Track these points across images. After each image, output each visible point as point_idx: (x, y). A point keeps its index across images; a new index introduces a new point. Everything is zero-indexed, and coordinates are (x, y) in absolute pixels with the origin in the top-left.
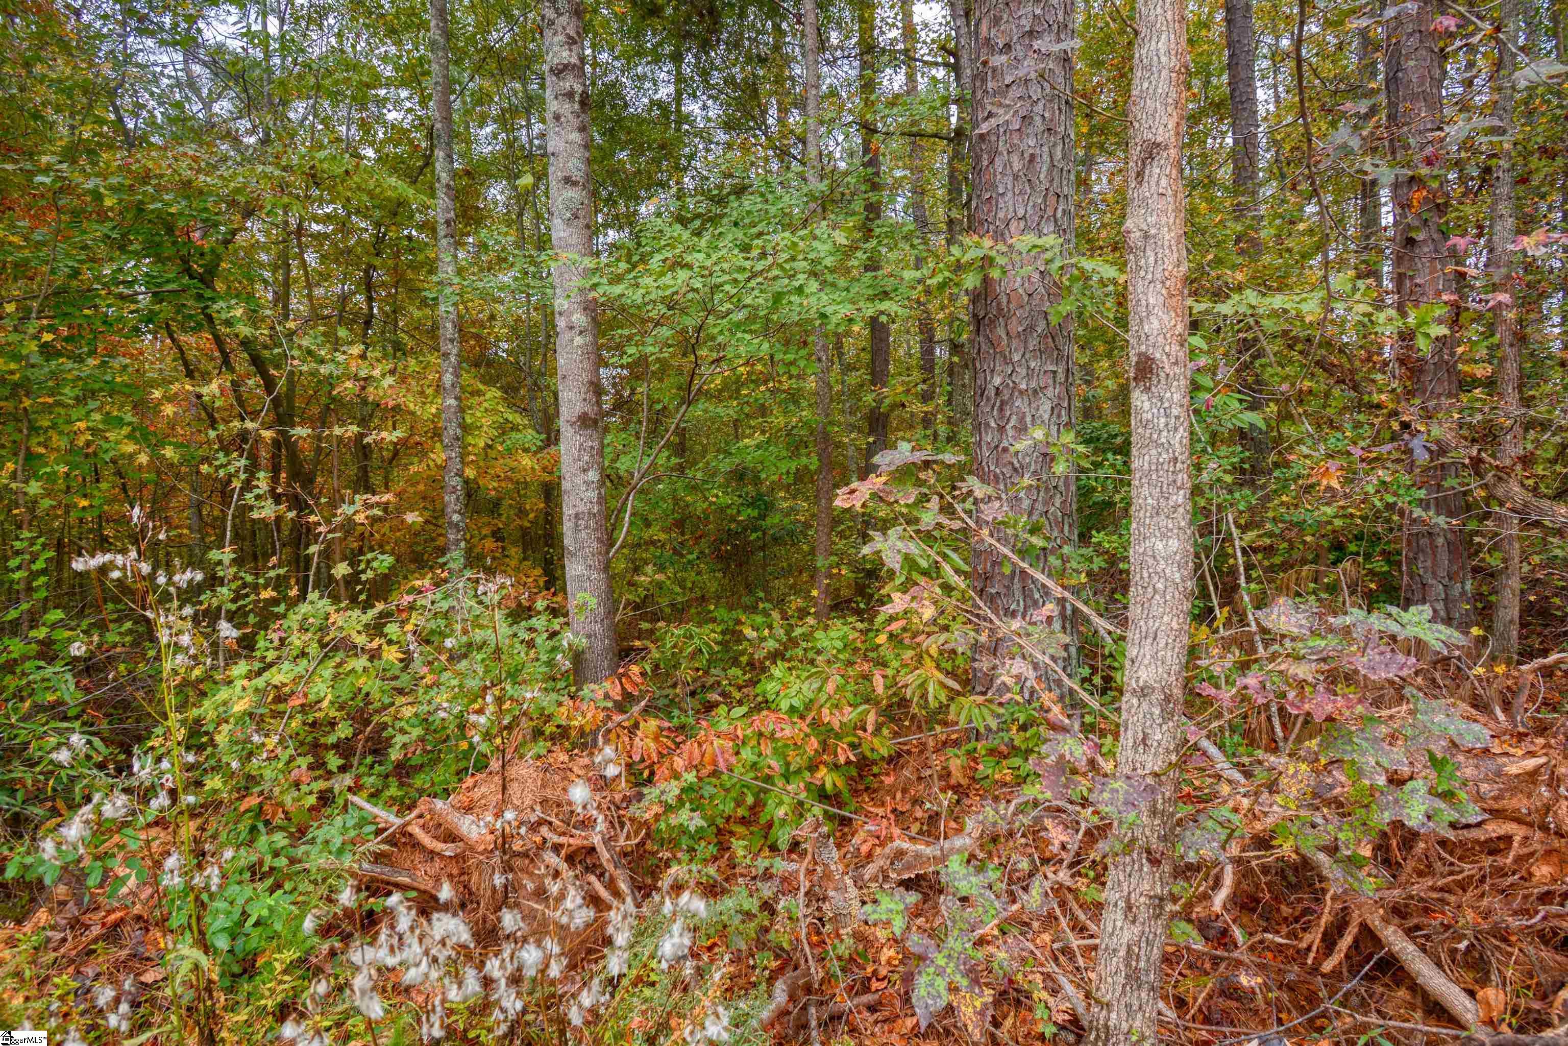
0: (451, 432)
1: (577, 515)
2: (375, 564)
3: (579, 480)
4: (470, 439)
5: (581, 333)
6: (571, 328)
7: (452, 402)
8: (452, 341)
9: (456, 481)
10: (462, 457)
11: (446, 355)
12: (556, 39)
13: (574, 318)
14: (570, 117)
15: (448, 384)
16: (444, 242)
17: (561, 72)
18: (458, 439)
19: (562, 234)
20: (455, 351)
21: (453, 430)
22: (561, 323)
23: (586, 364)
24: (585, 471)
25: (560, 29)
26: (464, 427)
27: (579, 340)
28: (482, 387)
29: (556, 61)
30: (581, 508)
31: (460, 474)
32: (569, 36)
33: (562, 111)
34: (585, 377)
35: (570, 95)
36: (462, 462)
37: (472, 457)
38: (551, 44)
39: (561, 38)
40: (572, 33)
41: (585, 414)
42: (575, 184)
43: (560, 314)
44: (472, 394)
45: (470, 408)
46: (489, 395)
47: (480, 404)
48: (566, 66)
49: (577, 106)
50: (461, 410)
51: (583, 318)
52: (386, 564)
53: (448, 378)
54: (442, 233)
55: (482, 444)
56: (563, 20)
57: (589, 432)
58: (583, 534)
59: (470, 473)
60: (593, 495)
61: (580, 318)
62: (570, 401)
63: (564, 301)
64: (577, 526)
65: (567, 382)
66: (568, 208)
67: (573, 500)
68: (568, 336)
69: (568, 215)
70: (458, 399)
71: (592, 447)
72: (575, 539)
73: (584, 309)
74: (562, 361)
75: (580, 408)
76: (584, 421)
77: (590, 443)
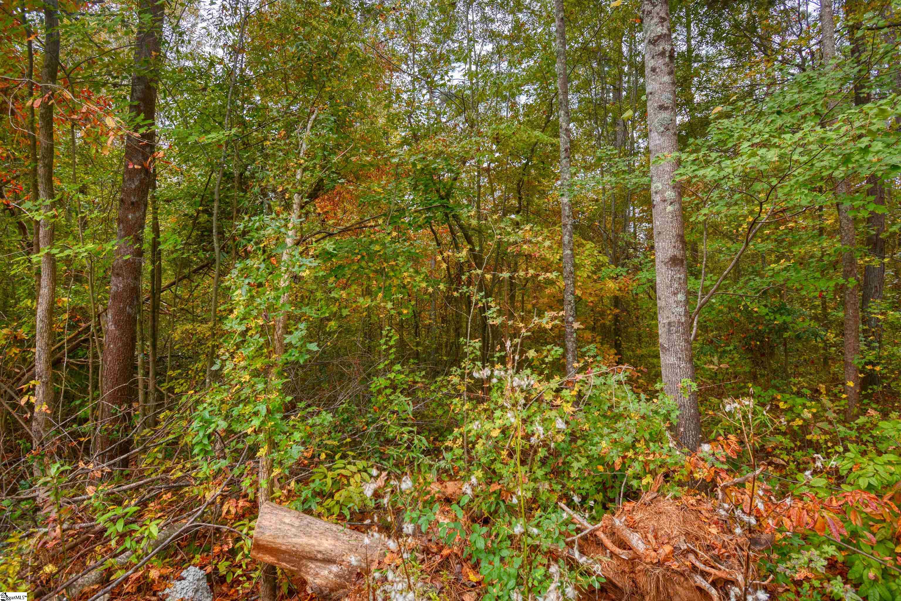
0: (568, 269)
1: (669, 324)
2: (553, 352)
3: (671, 301)
4: (578, 273)
5: (671, 203)
6: (664, 201)
7: (569, 252)
8: (568, 217)
9: (570, 298)
10: (574, 283)
11: (565, 225)
12: (653, 22)
13: (666, 195)
14: (663, 67)
15: (566, 242)
16: (564, 161)
17: (656, 41)
18: (572, 273)
19: (658, 142)
20: (570, 222)
21: (569, 268)
22: (657, 199)
23: (675, 224)
24: (675, 294)
25: (655, 15)
26: (575, 265)
27: (669, 208)
28: (584, 242)
29: (653, 35)
30: (673, 319)
31: (573, 293)
32: (661, 18)
33: (657, 65)
34: (674, 232)
35: (662, 54)
36: (574, 286)
37: (579, 284)
38: (650, 26)
39: (656, 20)
40: (663, 15)
41: (675, 256)
42: (667, 110)
43: (656, 193)
44: (578, 246)
45: (577, 254)
46: (588, 246)
47: (583, 252)
48: (659, 37)
49: (667, 60)
50: (573, 256)
51: (673, 194)
52: (559, 353)
53: (566, 238)
54: (563, 157)
55: (585, 276)
56: (657, 8)
57: (678, 268)
58: (675, 336)
59: (579, 293)
60: (681, 310)
61: (670, 194)
62: (664, 248)
63: (659, 184)
64: (669, 330)
65: (661, 236)
66: (662, 125)
67: (666, 313)
68: (661, 207)
69: (662, 129)
70: (571, 250)
71: (680, 278)
72: (668, 339)
73: (674, 188)
74: (658, 223)
75: (671, 252)
76: (674, 261)
77: (679, 276)
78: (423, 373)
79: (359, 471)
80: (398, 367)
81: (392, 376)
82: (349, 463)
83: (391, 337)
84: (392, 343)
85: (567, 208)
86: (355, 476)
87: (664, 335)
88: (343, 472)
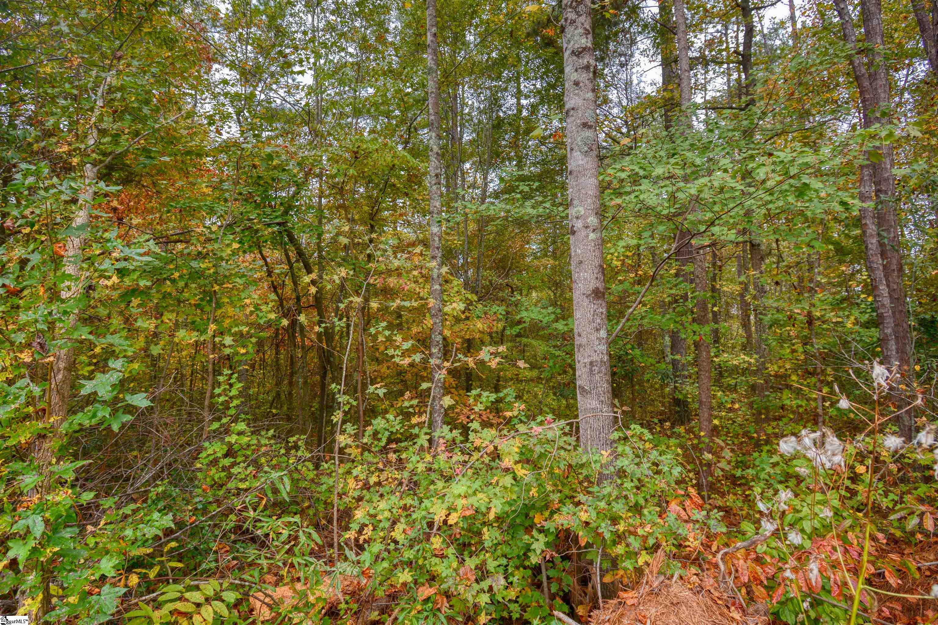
1: (591, 363)
3: (593, 337)
5: (594, 230)
6: (587, 227)
7: (437, 287)
8: (438, 248)
10: (442, 322)
11: (435, 257)
12: (577, 31)
13: (589, 220)
14: (587, 82)
15: (436, 276)
16: (434, 188)
17: (580, 53)
18: (440, 311)
19: (581, 162)
20: (439, 255)
21: (438, 305)
22: (578, 224)
23: (597, 253)
24: (598, 330)
25: (580, 25)
27: (592, 236)
28: (451, 278)
29: (577, 46)
30: (595, 358)
31: (441, 333)
33: (581, 79)
34: (597, 262)
35: (587, 68)
37: (447, 323)
38: (573, 36)
39: (580, 30)
40: (588, 27)
41: (597, 288)
42: (590, 127)
43: (577, 218)
45: (445, 291)
46: (456, 283)
47: (452, 288)
48: (584, 49)
49: (591, 75)
51: (595, 220)
53: (436, 272)
54: (432, 183)
56: (582, 19)
57: (600, 302)
58: (597, 377)
59: (447, 332)
60: (604, 348)
61: (593, 220)
62: (585, 279)
63: (581, 209)
64: (591, 371)
65: (583, 266)
66: (585, 144)
67: (588, 351)
68: (583, 233)
69: (586, 149)
70: (440, 285)
71: (602, 313)
72: (590, 381)
73: (596, 214)
74: (579, 251)
75: (593, 284)
76: (597, 294)
77: (601, 310)
78: (271, 432)
79: (208, 600)
80: (242, 426)
81: (233, 439)
82: (189, 589)
83: (231, 385)
84: (234, 392)
85: (437, 239)
86: (203, 610)
87: (585, 376)
88: (179, 606)
